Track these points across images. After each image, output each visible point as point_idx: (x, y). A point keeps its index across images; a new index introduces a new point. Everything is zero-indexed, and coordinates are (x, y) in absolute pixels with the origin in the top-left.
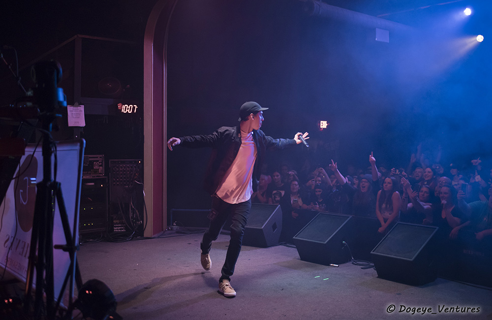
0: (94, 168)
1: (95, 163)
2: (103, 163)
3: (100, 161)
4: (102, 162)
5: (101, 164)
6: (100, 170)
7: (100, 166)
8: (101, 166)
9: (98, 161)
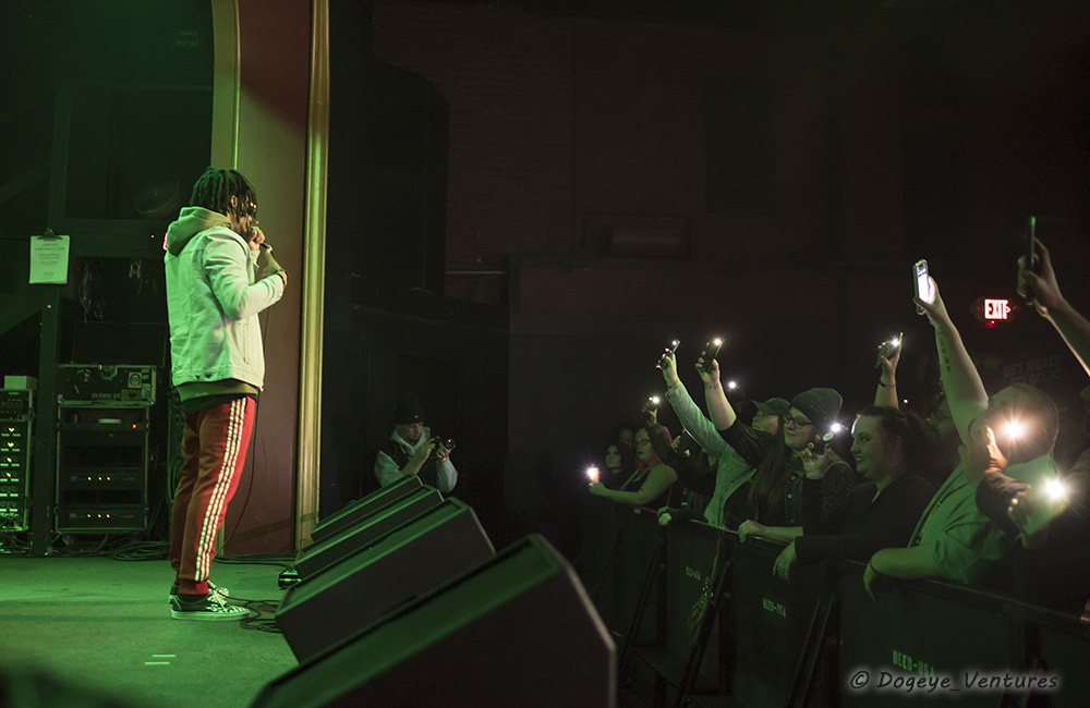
0: (130, 386)
1: (131, 374)
2: (154, 374)
3: (143, 371)
4: (150, 374)
5: (147, 377)
6: (143, 392)
7: (144, 381)
8: (149, 381)
9: (139, 370)
